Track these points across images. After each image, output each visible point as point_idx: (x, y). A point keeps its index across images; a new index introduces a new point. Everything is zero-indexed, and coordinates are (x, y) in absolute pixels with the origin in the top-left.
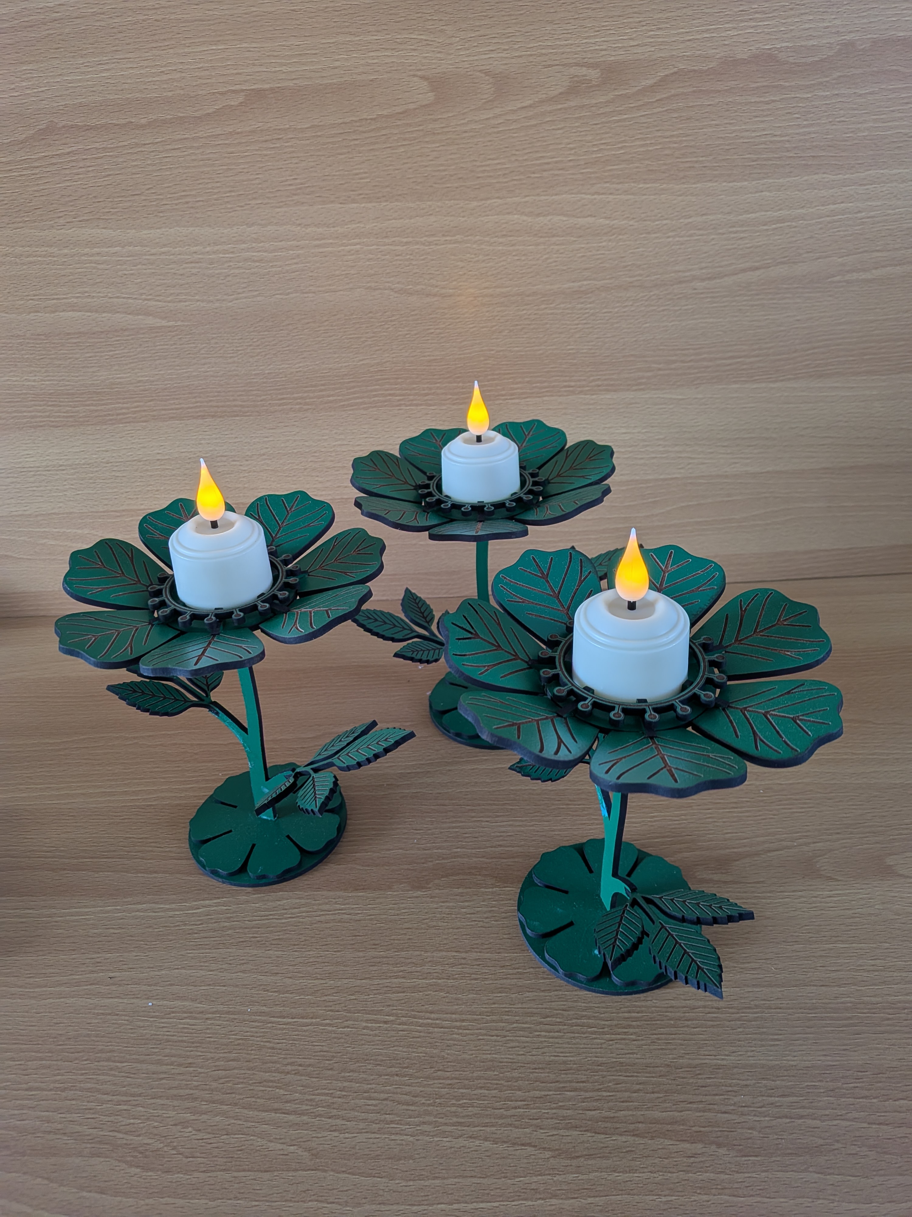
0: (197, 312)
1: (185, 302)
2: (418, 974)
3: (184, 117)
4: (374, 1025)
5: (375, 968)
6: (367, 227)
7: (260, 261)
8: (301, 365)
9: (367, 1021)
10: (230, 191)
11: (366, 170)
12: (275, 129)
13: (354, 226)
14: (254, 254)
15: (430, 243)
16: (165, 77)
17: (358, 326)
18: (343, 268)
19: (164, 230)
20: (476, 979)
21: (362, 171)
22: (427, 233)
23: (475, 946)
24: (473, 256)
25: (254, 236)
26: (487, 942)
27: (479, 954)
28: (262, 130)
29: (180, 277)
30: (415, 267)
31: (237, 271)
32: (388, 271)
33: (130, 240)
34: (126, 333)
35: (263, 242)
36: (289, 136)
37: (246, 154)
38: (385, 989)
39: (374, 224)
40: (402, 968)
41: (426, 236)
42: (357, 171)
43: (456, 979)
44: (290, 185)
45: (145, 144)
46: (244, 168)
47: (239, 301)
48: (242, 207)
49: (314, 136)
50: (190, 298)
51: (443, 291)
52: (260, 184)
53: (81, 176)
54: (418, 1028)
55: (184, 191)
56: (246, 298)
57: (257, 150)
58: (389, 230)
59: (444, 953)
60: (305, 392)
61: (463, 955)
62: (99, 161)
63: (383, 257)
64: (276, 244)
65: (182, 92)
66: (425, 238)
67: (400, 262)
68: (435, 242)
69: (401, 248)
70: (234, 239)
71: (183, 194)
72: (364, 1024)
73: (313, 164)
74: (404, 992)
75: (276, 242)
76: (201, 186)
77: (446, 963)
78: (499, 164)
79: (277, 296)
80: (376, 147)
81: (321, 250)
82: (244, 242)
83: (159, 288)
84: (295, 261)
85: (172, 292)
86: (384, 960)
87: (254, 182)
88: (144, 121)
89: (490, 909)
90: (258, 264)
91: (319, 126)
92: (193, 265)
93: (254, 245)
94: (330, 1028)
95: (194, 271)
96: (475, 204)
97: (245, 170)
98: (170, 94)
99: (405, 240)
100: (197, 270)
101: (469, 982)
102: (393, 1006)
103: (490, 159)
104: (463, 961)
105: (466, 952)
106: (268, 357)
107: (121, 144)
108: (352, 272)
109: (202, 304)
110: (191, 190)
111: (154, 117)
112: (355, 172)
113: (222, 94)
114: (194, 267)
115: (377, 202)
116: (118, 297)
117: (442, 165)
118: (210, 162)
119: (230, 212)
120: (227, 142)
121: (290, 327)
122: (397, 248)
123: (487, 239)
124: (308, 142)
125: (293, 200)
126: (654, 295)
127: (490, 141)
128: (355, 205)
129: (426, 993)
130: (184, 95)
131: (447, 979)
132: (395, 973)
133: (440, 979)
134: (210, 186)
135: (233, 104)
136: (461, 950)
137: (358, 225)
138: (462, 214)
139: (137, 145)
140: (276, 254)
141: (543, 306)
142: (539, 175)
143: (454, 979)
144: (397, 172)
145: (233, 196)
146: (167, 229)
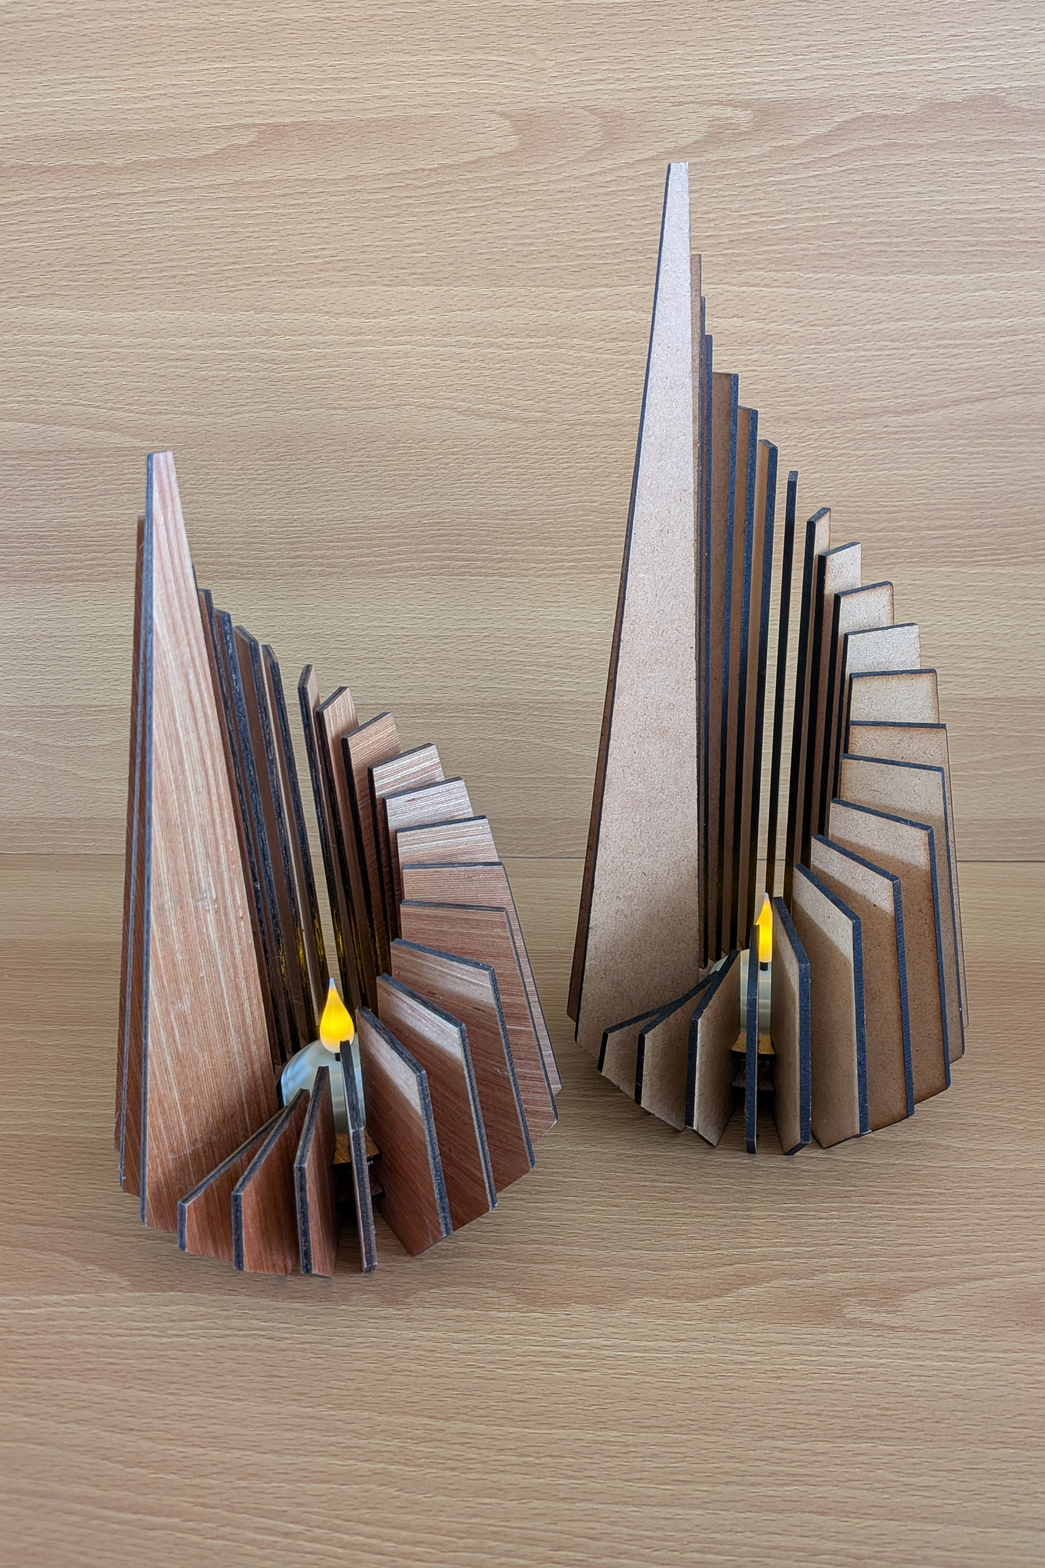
0: (183, 430)
1: (167, 414)
2: (360, 1451)
3: (174, 158)
4: (265, 1537)
5: (290, 1435)
6: (422, 319)
7: (272, 361)
8: (323, 510)
9: (257, 1529)
10: (234, 263)
11: (421, 241)
12: (297, 180)
13: (403, 317)
14: (264, 351)
15: (509, 346)
16: (151, 104)
17: (404, 459)
18: (387, 376)
19: (141, 313)
20: (453, 1469)
21: (416, 241)
22: (505, 332)
23: (462, 1410)
24: (569, 366)
25: (264, 326)
26: (483, 1405)
27: (467, 1425)
28: (280, 180)
29: (160, 379)
30: (488, 379)
31: (239, 374)
32: (449, 383)
33: (95, 326)
34: (84, 455)
35: (276, 334)
36: (316, 190)
37: (257, 212)
38: (300, 1473)
39: (431, 316)
40: (335, 1439)
41: (503, 336)
42: (410, 242)
43: (421, 1466)
44: (316, 257)
45: (120, 194)
46: (254, 232)
47: (241, 416)
48: (250, 284)
49: (350, 190)
50: (173, 408)
51: (526, 414)
52: (274, 254)
53: (32, 235)
54: (340, 1550)
55: (171, 260)
56: (249, 412)
57: (273, 207)
58: (452, 325)
59: (409, 1419)
60: (329, 549)
61: (441, 1424)
62: (57, 216)
63: (444, 363)
64: (294, 338)
65: (173, 125)
66: (502, 339)
67: (466, 371)
68: (515, 344)
69: (469, 351)
70: (237, 330)
71: (169, 264)
72: (251, 1535)
73: (349, 228)
74: (328, 1482)
75: (294, 335)
76: (193, 254)
77: (409, 1435)
78: (607, 238)
79: (293, 411)
80: (436, 208)
81: (357, 349)
82: (250, 335)
83: (131, 393)
84: (320, 363)
85: (149, 399)
86: (310, 1421)
87: (265, 251)
88: (120, 163)
89: (500, 1347)
90: (269, 365)
91: (358, 177)
92: (180, 363)
93: (264, 338)
94: (193, 1538)
95: (181, 371)
96: (573, 293)
97: (255, 235)
98: (156, 127)
99: (474, 340)
100: (185, 371)
101: (441, 1473)
102: (307, 1505)
103: (595, 231)
104: (438, 1436)
105: (447, 1419)
106: (278, 496)
107: (87, 193)
108: (400, 382)
109: (190, 419)
110: (179, 260)
111: (135, 158)
112: (406, 241)
113: (227, 129)
114: (181, 367)
115: (436, 285)
116: (74, 404)
117: (528, 237)
118: (206, 221)
119: (232, 292)
120: (231, 195)
121: (311, 456)
122: (463, 350)
123: (589, 343)
124: (342, 198)
125: (319, 278)
126: (827, 432)
127: (596, 206)
128: (405, 288)
129: (366, 1487)
130: (175, 128)
131: (405, 1464)
132: (322, 1446)
133: (393, 1463)
134: (206, 255)
135: (241, 142)
136: (438, 1415)
137: (409, 316)
138: (555, 307)
139: (109, 195)
140: (294, 352)
143: (416, 1466)
144: (465, 244)
145: (237, 270)
146: (145, 313)
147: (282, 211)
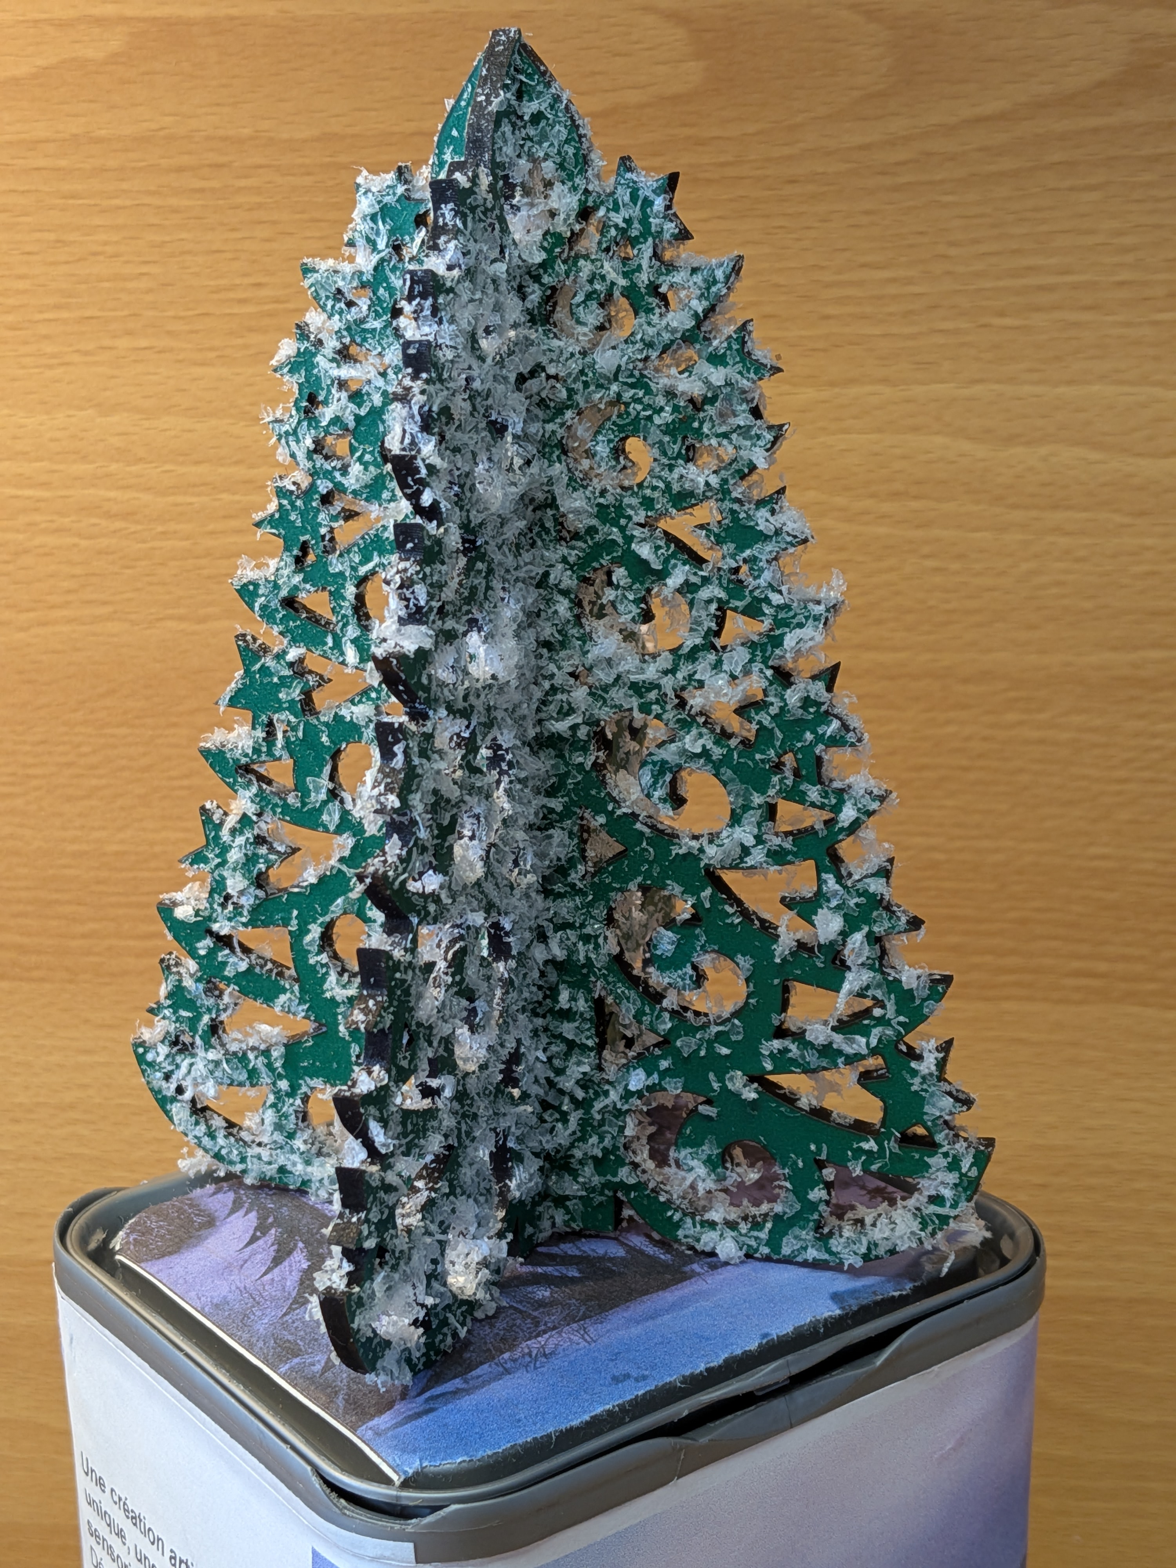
7: (128, 515)
14: (112, 494)
25: (116, 442)
31: (52, 541)
35: (141, 460)
44: (242, 301)
47: (50, 629)
48: (87, 353)
52: (149, 291)
56: (70, 621)
78: (894, 280)
82: (84, 459)
87: (130, 285)
90: (119, 524)
93: (114, 467)
97: (109, 249)
103: (863, 266)
119: (50, 367)
120: (63, 163)
127: (867, 213)
141: (1011, 717)
142: (1016, 322)
147: (173, 201)
